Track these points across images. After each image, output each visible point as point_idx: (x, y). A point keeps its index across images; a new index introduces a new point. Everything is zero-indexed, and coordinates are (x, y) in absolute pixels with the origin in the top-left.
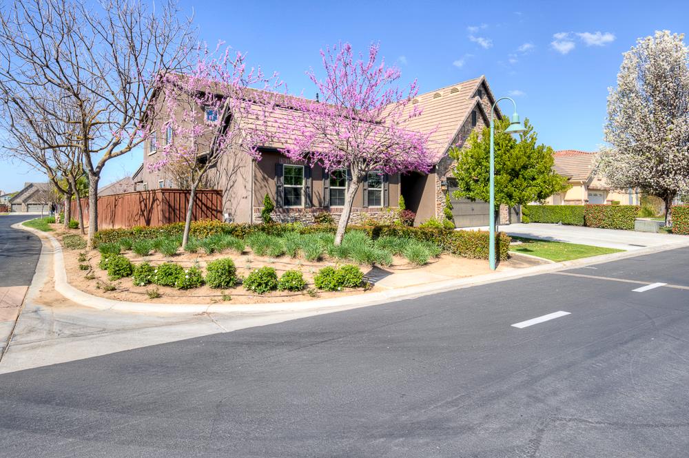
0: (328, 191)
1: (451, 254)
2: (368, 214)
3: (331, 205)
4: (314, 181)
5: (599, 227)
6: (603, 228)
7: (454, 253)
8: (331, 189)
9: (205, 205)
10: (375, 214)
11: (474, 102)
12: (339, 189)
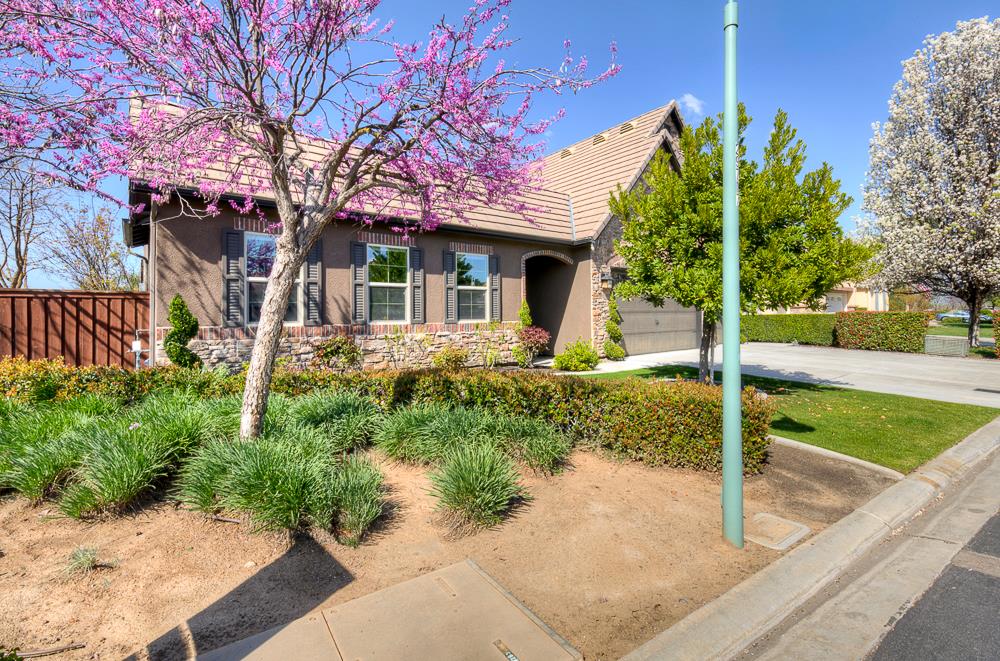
0: (363, 293)
1: (598, 450)
2: (456, 336)
3: (371, 319)
4: (328, 270)
5: (860, 348)
6: (868, 349)
7: (609, 446)
8: (371, 288)
9: (102, 324)
10: (471, 336)
11: (659, 139)
12: (390, 288)
